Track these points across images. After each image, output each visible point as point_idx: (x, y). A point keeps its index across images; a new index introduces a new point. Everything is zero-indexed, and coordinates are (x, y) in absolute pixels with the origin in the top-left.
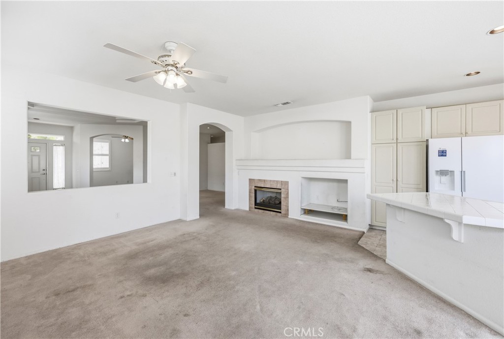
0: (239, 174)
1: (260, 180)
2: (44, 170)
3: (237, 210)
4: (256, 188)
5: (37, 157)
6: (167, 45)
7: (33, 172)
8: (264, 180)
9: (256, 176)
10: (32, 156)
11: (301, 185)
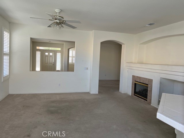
1: (137, 76)
2: (53, 63)
4: (135, 82)
5: (51, 58)
6: (56, 10)
11: (160, 83)
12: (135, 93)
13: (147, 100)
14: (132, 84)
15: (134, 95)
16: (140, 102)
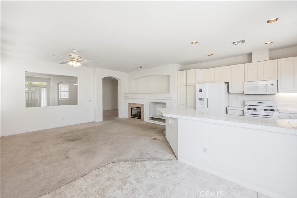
0: (124, 101)
1: (133, 103)
2: (37, 99)
3: (123, 118)
4: (131, 108)
5: (34, 93)
6: (73, 50)
7: (32, 100)
8: (135, 104)
9: (132, 102)
10: (32, 92)
11: (149, 105)
12: (131, 116)
13: (141, 119)
14: (129, 110)
15: (131, 117)
16: (136, 121)
